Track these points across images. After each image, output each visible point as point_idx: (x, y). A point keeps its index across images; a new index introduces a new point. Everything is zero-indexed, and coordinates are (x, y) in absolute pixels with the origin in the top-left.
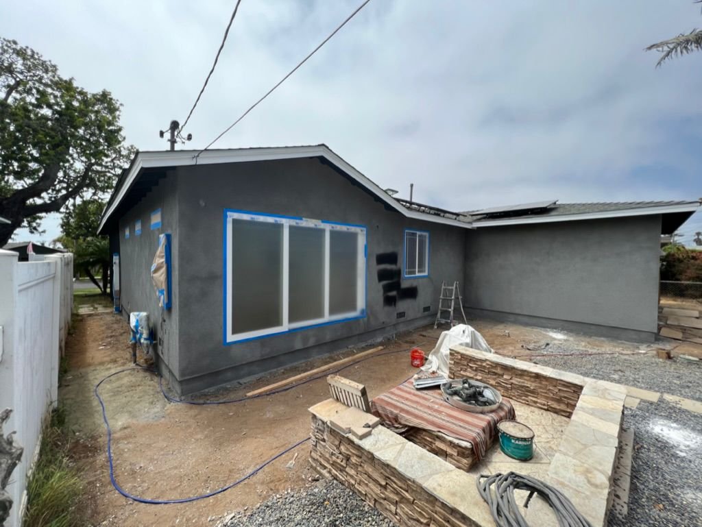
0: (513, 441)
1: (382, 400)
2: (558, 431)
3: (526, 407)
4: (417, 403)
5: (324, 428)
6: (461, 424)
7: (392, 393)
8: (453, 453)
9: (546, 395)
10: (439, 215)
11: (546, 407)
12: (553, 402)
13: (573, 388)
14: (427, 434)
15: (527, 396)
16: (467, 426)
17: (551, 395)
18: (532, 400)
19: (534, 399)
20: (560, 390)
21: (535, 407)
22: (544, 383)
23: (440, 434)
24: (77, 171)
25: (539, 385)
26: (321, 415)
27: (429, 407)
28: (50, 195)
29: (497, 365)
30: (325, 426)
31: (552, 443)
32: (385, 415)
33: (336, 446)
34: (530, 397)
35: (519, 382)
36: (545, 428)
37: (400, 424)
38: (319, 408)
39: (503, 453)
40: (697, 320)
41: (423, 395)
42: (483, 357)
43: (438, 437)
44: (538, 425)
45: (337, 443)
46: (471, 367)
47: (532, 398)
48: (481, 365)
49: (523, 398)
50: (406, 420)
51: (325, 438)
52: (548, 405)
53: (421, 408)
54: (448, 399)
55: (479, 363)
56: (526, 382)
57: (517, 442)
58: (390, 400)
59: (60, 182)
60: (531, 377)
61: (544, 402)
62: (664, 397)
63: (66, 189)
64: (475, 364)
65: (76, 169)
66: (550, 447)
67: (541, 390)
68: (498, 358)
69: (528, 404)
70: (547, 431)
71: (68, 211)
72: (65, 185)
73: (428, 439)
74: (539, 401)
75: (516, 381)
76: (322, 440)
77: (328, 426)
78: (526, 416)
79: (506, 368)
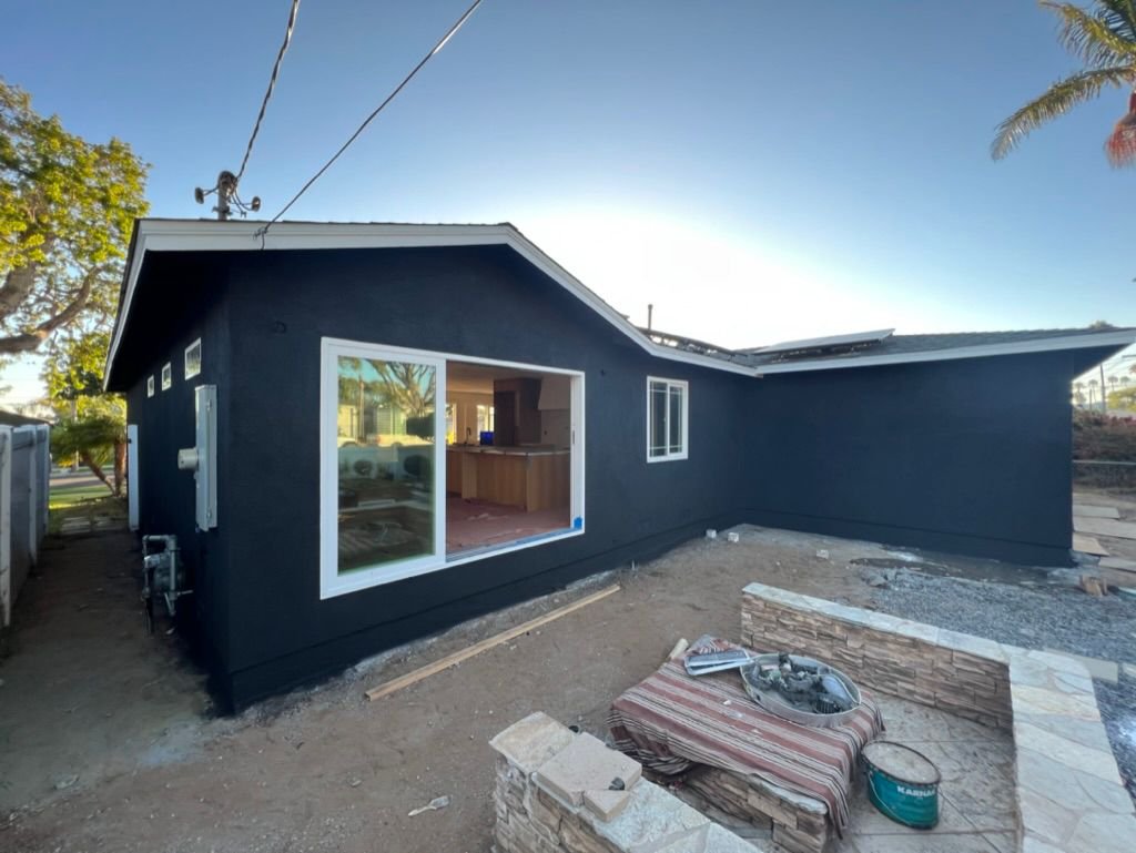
0: (900, 789)
1: (632, 705)
2: (967, 754)
3: (895, 703)
4: (700, 707)
5: (524, 785)
6: (795, 755)
7: (651, 688)
8: (787, 823)
9: (930, 678)
10: (701, 353)
11: (932, 703)
12: (945, 693)
13: (985, 667)
14: (730, 779)
15: (893, 680)
16: (806, 760)
17: (942, 679)
18: (903, 688)
19: (911, 687)
20: (958, 669)
21: (910, 701)
22: (926, 656)
23: (756, 781)
24: (71, 281)
25: (919, 660)
26: (516, 756)
27: (724, 718)
28: (20, 323)
29: (834, 621)
30: (527, 781)
31: (964, 781)
32: (640, 735)
33: (552, 829)
34: (899, 683)
35: (877, 654)
36: (941, 748)
37: (671, 754)
38: (512, 740)
39: (879, 814)
40: (1117, 523)
41: (708, 689)
42: (808, 608)
43: (753, 786)
44: (927, 741)
45: (554, 822)
46: (784, 626)
47: (904, 685)
48: (804, 622)
49: (888, 683)
50: (684, 749)
51: (527, 805)
52: (935, 698)
53: (709, 721)
54: (758, 698)
55: (800, 618)
56: (891, 654)
57: (909, 792)
58: (646, 705)
59: (39, 300)
60: (903, 644)
61: (927, 692)
62: (1125, 671)
63: (52, 311)
64: (793, 620)
65: (69, 278)
66: (964, 792)
67: (923, 670)
68: (833, 607)
69: (896, 696)
70: (946, 754)
71: (53, 351)
72: (49, 306)
73: (732, 789)
74: (918, 690)
75: (873, 651)
76: (519, 812)
77: (533, 784)
78: (899, 720)
79: (852, 628)
